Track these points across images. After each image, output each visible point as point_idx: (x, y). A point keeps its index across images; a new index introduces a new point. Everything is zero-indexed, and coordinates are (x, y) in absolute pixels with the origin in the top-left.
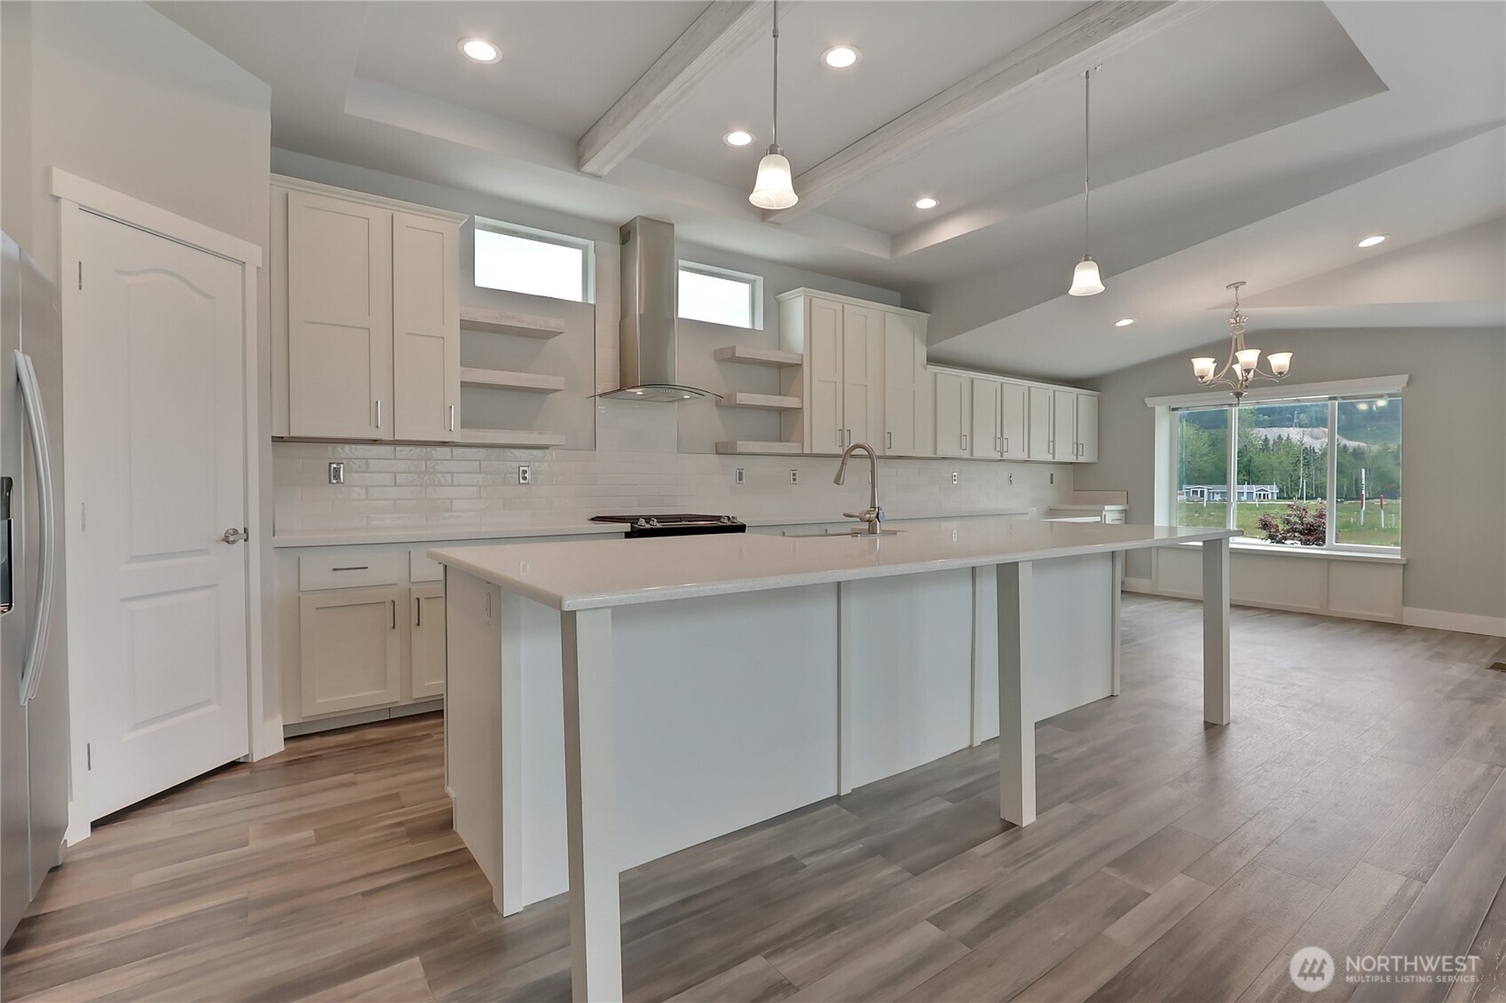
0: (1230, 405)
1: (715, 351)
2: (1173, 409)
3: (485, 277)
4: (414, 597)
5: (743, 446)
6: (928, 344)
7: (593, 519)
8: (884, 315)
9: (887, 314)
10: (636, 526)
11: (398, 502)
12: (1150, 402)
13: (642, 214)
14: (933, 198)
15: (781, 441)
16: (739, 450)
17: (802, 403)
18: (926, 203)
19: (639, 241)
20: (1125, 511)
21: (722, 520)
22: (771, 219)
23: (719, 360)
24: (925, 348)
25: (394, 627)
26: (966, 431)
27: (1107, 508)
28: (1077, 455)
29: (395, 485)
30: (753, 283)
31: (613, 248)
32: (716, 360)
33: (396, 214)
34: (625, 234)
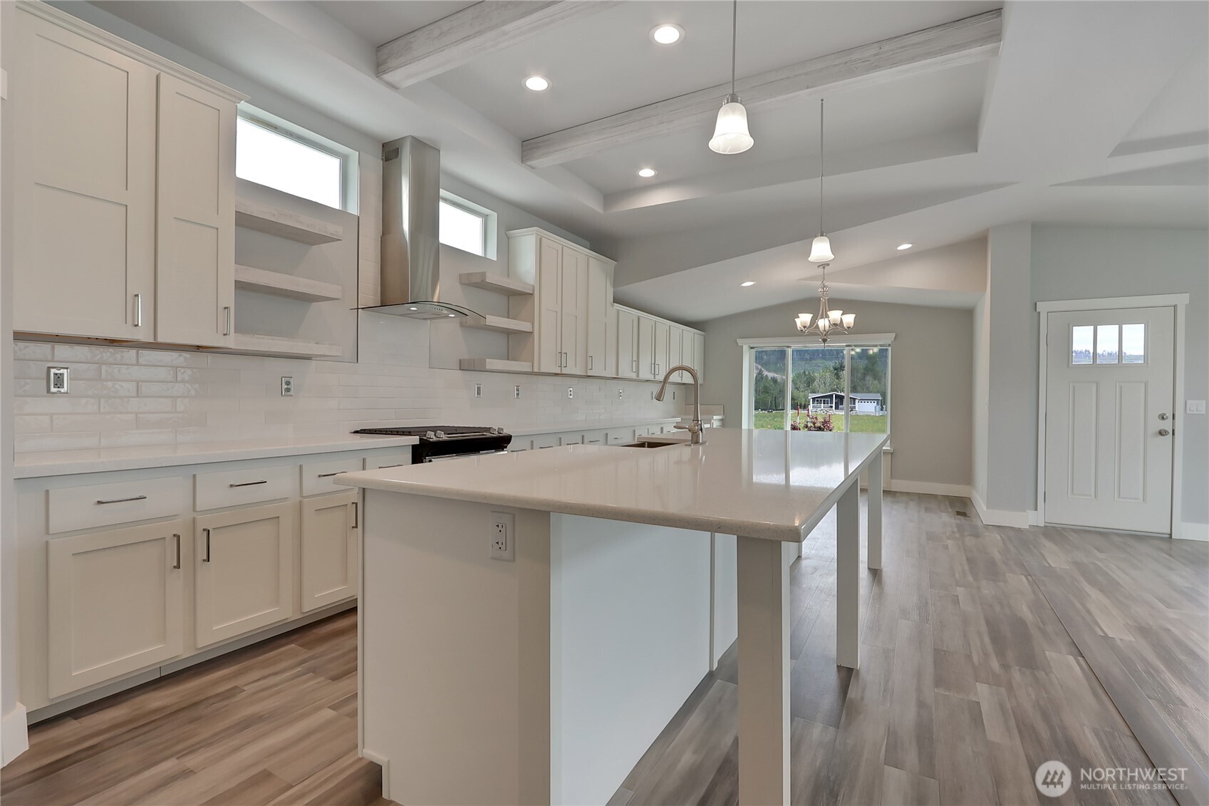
0: (788, 347)
1: (460, 275)
2: (752, 348)
3: (247, 169)
4: (200, 528)
5: (492, 364)
6: (615, 285)
7: (356, 432)
8: (588, 259)
9: (591, 259)
10: (425, 438)
11: (139, 415)
12: (740, 341)
13: (413, 135)
14: (652, 169)
15: (508, 359)
16: (488, 367)
17: (533, 327)
18: (647, 173)
19: (406, 161)
20: (722, 420)
21: (491, 431)
22: (529, 163)
23: (464, 284)
24: (612, 290)
25: (178, 567)
26: (635, 359)
27: (715, 417)
28: (682, 377)
29: (138, 396)
30: (486, 218)
31: (376, 163)
32: (461, 283)
33: (163, 76)
34: (390, 152)
